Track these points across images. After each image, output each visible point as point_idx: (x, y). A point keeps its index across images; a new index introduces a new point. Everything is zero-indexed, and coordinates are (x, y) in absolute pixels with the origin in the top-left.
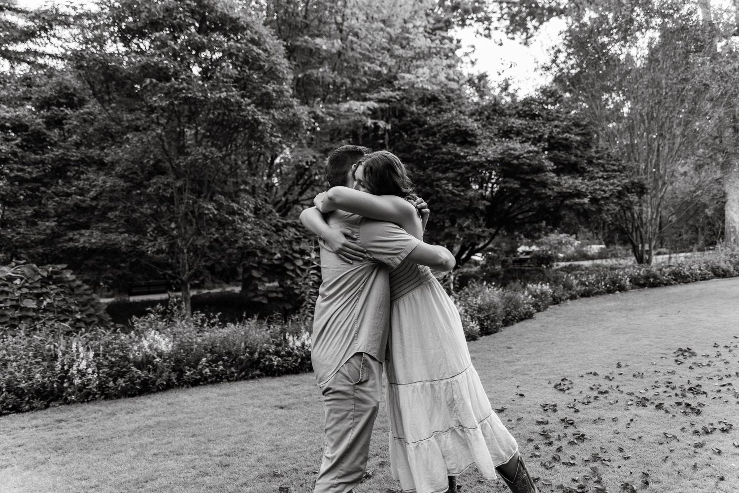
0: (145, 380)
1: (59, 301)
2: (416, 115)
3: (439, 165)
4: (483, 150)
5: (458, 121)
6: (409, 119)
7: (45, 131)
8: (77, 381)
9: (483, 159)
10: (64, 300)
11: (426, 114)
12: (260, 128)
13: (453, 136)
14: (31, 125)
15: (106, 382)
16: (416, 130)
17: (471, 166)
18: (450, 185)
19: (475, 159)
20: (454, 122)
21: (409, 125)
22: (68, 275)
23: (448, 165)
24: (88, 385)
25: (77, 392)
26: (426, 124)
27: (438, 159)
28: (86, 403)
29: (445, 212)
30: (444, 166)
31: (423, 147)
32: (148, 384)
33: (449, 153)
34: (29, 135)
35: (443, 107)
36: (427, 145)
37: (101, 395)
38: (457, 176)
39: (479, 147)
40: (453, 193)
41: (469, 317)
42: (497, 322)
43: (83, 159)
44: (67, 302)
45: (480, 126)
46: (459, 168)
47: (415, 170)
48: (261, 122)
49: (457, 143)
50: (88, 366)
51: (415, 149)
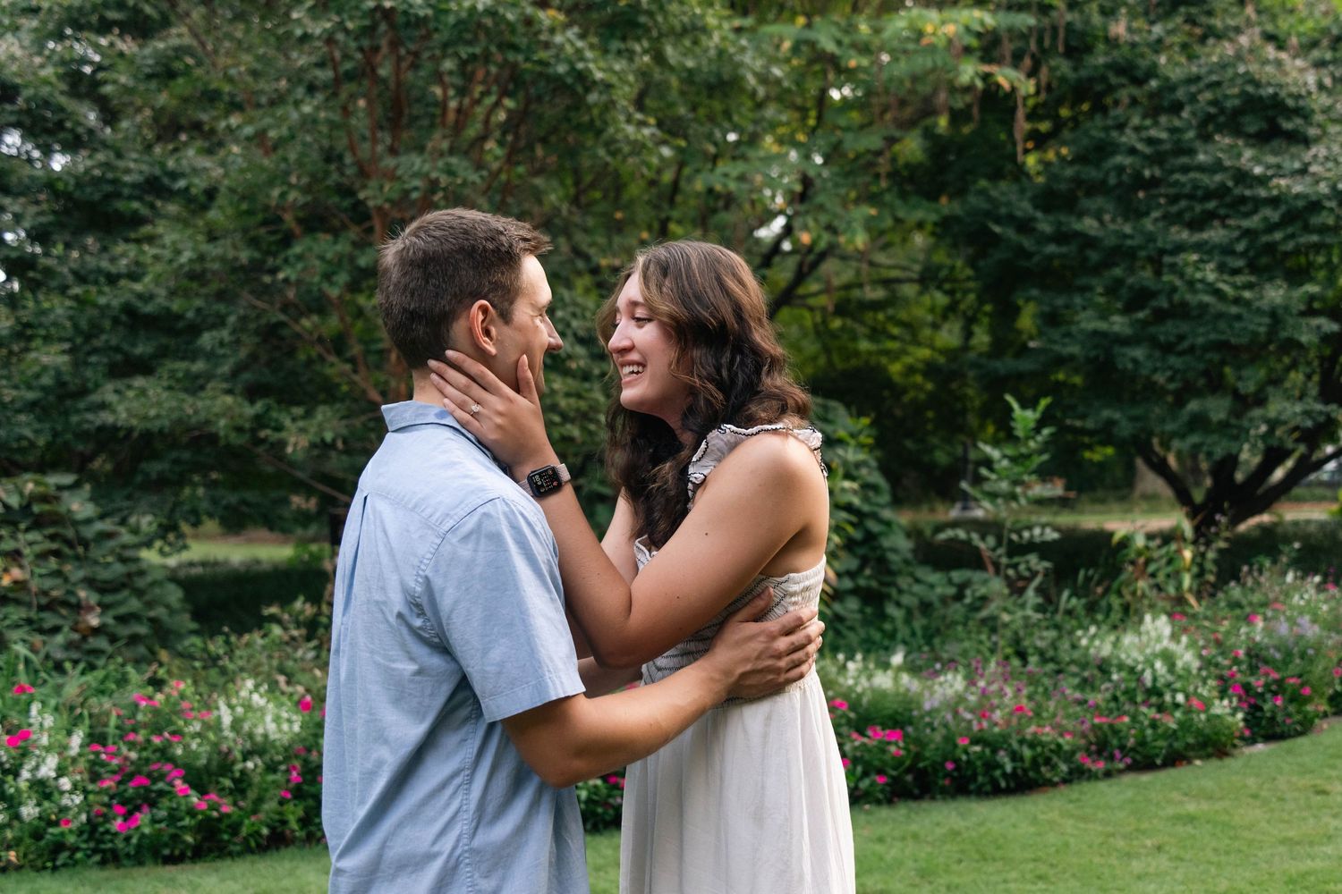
0: (208, 819)
1: (41, 576)
2: (1126, 50)
3: (1183, 204)
4: (1327, 159)
5: (1254, 68)
6: (1101, 60)
7: (63, 100)
8: (29, 811)
9: (1323, 188)
10: (58, 574)
11: (1158, 46)
12: (593, 97)
13: (1237, 113)
14: (26, 86)
15: (107, 819)
16: (1124, 95)
17: (1283, 208)
18: (1211, 266)
19: (1298, 188)
20: (1241, 69)
21: (1104, 79)
22: (75, 507)
23: (1211, 205)
24: (56, 824)
25: (28, 841)
26: (1156, 76)
27: (1183, 185)
28: (47, 874)
29: (1192, 349)
30: (1198, 208)
31: (1140, 146)
32: (220, 831)
33: (1217, 167)
34: (20, 112)
35: (1217, 23)
36: (1151, 141)
37: (95, 851)
38: (1238, 239)
39: (1313, 150)
40: (1218, 293)
41: (1212, 683)
42: (1308, 700)
43: (156, 179)
44: (66, 580)
45: (1328, 81)
46: (1247, 215)
47: (1107, 217)
48: (594, 83)
49: (1248, 136)
50: (61, 771)
51: (1113, 153)
